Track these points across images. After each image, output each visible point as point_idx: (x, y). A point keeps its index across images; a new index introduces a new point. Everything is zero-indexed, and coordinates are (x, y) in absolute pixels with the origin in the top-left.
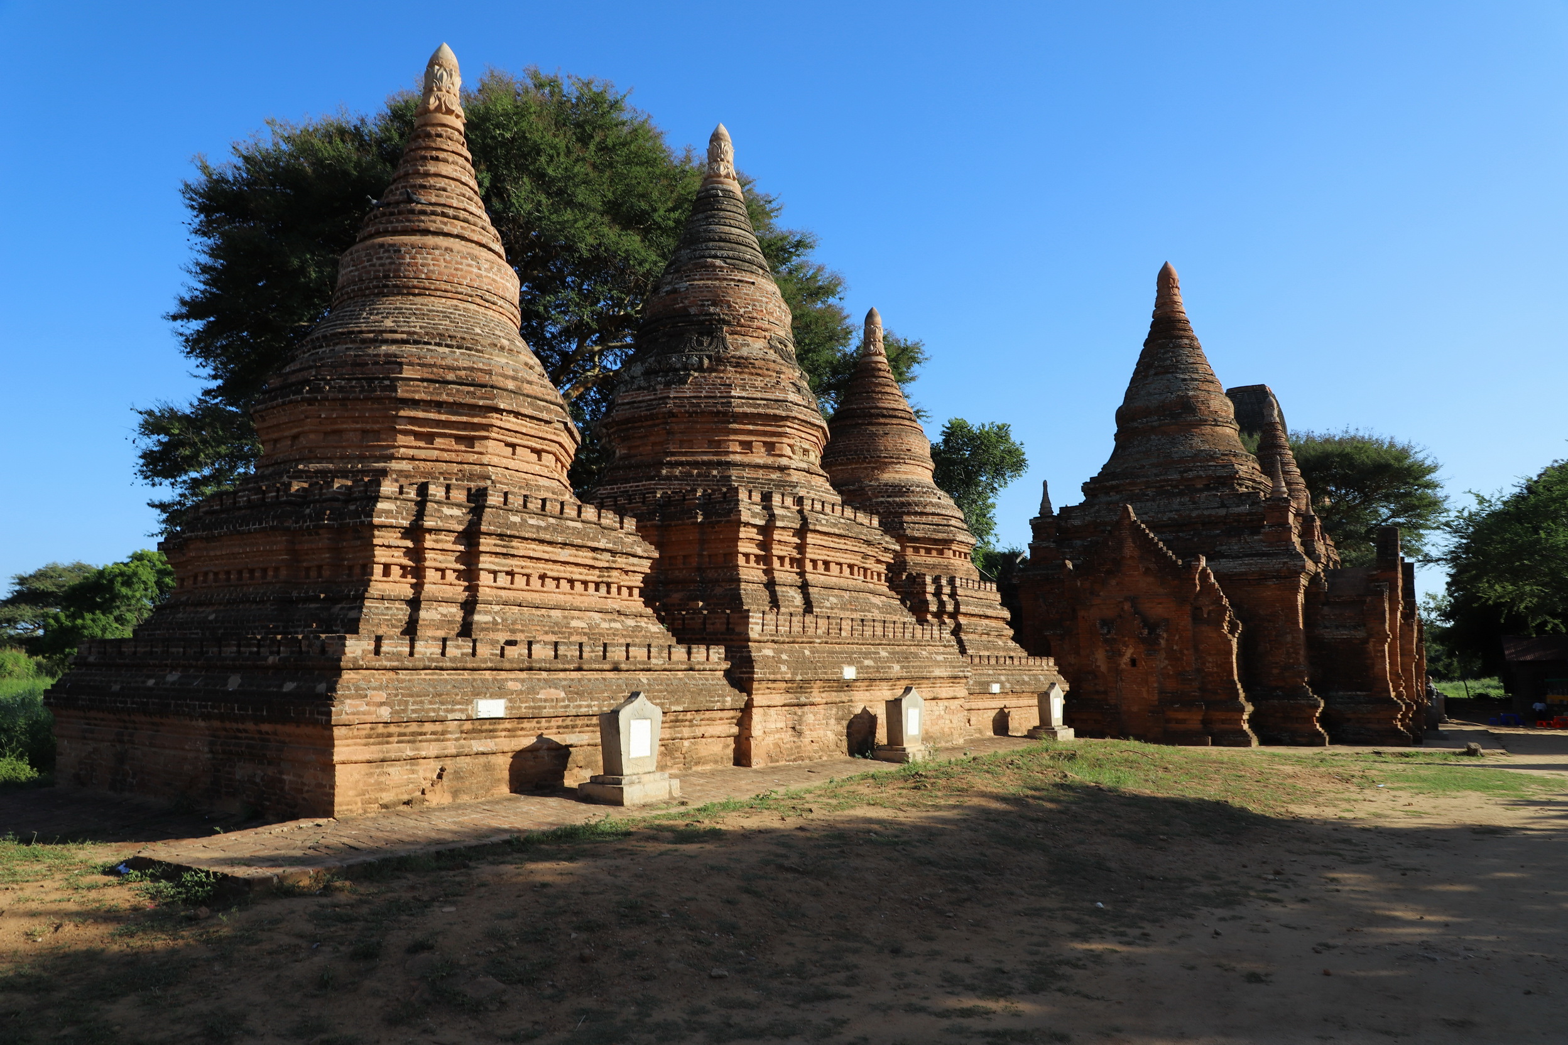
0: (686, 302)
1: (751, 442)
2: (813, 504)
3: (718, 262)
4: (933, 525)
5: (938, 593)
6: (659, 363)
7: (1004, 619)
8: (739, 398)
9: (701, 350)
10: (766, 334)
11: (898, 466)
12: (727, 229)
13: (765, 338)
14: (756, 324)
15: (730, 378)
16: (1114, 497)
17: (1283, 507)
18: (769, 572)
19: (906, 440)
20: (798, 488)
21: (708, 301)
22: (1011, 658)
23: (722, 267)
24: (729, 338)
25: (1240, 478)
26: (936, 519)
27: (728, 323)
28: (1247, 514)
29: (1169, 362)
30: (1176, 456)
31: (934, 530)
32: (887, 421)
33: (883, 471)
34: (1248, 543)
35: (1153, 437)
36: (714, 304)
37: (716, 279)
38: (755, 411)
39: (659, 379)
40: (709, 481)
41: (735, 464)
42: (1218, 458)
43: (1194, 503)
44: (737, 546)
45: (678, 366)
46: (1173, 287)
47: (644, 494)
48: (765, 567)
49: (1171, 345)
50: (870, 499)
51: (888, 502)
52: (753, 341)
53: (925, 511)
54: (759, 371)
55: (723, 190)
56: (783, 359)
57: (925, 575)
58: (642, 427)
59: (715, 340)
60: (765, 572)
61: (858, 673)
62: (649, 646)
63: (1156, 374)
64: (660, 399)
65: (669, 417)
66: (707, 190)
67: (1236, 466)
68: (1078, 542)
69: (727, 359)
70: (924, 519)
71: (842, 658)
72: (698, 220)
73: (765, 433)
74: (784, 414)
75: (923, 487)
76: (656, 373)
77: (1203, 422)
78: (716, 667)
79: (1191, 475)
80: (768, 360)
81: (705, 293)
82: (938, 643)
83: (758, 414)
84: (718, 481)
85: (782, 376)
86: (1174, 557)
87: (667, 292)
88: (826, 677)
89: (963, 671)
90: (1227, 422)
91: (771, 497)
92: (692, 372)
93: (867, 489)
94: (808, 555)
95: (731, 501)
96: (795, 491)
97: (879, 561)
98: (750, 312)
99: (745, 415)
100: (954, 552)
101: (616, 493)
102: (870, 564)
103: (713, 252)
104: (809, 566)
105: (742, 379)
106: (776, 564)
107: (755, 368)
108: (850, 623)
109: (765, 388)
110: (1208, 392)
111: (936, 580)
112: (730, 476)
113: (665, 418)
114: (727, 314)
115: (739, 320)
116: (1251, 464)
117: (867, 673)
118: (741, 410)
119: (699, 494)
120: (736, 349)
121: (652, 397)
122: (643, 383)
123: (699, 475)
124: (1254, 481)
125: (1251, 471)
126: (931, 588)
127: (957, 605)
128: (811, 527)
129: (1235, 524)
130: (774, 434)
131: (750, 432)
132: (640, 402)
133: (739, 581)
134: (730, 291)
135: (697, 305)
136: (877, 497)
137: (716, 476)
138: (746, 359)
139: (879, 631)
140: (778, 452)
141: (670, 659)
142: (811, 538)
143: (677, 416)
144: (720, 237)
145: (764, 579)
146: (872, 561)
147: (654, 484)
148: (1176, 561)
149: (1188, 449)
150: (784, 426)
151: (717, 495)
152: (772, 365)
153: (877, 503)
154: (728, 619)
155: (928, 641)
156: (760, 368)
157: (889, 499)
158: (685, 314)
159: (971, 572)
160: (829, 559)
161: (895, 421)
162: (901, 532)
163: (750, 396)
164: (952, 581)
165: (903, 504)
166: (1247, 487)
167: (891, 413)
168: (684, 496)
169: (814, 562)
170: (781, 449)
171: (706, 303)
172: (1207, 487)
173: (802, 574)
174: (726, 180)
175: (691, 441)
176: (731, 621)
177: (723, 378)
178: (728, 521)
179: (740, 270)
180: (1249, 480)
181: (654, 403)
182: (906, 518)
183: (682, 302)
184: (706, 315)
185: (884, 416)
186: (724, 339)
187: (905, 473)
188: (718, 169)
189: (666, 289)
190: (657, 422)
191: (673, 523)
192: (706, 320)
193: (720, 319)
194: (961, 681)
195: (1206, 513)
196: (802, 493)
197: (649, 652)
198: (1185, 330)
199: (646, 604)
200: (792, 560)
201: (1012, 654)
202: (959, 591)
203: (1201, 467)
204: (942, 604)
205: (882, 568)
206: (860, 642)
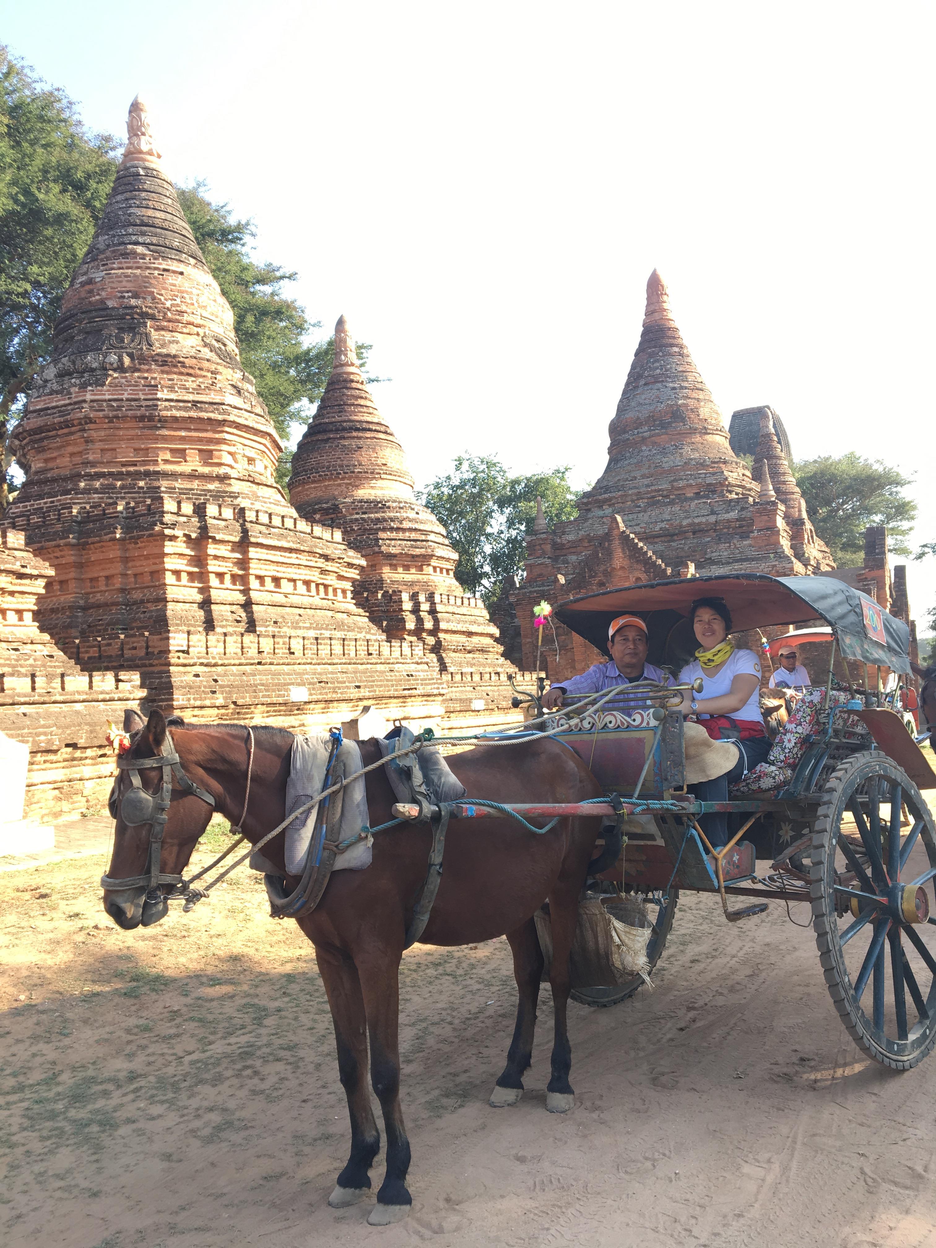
0: (104, 294)
1: (185, 450)
2: (257, 516)
3: (140, 249)
4: (410, 540)
5: (416, 610)
6: (74, 363)
7: (491, 636)
8: (167, 400)
9: (122, 348)
10: (199, 330)
11: (374, 481)
12: (150, 213)
13: (198, 334)
14: (186, 318)
15: (155, 378)
16: (608, 511)
17: (770, 511)
18: (205, 590)
19: (381, 454)
20: (239, 499)
21: (128, 292)
22: (498, 674)
23: (144, 255)
24: (154, 335)
25: (730, 485)
26: (413, 535)
27: (153, 318)
28: (737, 520)
29: (658, 371)
30: (666, 466)
31: (412, 546)
32: (360, 434)
33: (357, 487)
34: (738, 548)
35: (644, 448)
36: (136, 296)
37: (138, 268)
38: (186, 414)
39: (73, 380)
40: (134, 493)
41: (166, 475)
42: (708, 466)
43: (686, 511)
44: (164, 563)
45: (95, 365)
46: (662, 294)
47: (59, 510)
48: (200, 585)
49: (661, 354)
50: (345, 516)
51: (363, 519)
52: (184, 338)
53: (401, 526)
54: (191, 371)
55: (145, 168)
56: (221, 359)
57: (401, 592)
58: (57, 436)
59: (138, 337)
60: (201, 591)
61: (311, 694)
62: (33, 676)
63: (646, 384)
64: (75, 403)
65: (86, 423)
66: (127, 169)
67: (726, 473)
68: (573, 558)
69: (152, 357)
70: (401, 535)
71: (290, 679)
72: (117, 202)
73: (200, 440)
74: (220, 417)
75: (400, 502)
76: (69, 374)
77: (693, 431)
78: (128, 695)
79: (681, 484)
80: (201, 359)
81: (124, 284)
82: (408, 661)
83: (189, 417)
84: (144, 493)
85: (218, 377)
86: (663, 566)
87: (81, 283)
88: (269, 700)
89: (438, 688)
90: (717, 430)
91: (205, 508)
92: (111, 372)
93: (341, 506)
94: (251, 571)
95: (154, 513)
96: (236, 502)
97: (341, 578)
98: (178, 305)
99: (175, 419)
100: (435, 568)
101: (29, 511)
102: (331, 580)
103: (134, 238)
104: (254, 583)
105: (170, 380)
106: (214, 581)
107: (184, 367)
108: (301, 641)
109: (198, 390)
110: (698, 400)
111: (414, 597)
112: (159, 487)
113: (80, 424)
114: (150, 308)
115: (165, 314)
116: (741, 471)
117: (321, 694)
118: (169, 413)
119: (120, 508)
120: (163, 346)
121: (67, 402)
122: (55, 387)
123: (123, 487)
124: (743, 487)
125: (741, 477)
126: (407, 605)
127: (436, 621)
128: (253, 540)
129: (725, 530)
130: (210, 441)
131: (183, 439)
132: (53, 408)
133: (165, 600)
134: (153, 281)
135: (115, 297)
136: (352, 514)
137: (142, 488)
138: (175, 356)
139: (338, 648)
140: (216, 461)
141: (63, 689)
142: (253, 552)
143: (95, 422)
144: (142, 220)
145: (199, 598)
146: (333, 577)
147: (71, 499)
148: (665, 570)
149: (678, 458)
150: (223, 432)
151: (141, 508)
152: (206, 365)
153: (352, 521)
154: (147, 642)
155: (397, 658)
156: (191, 367)
157: (363, 516)
158: (102, 308)
159: (453, 588)
160: (279, 575)
161: (368, 434)
162: (376, 549)
163: (180, 398)
164: (431, 598)
165: (378, 521)
166: (737, 494)
167: (365, 425)
168: (104, 510)
169: (261, 579)
170: (220, 457)
171: (126, 295)
172: (697, 495)
173: (246, 592)
174: (148, 157)
175: (114, 450)
176: (150, 644)
177: (147, 378)
178: (151, 535)
179: (164, 258)
180: (739, 486)
181: (69, 408)
182: (381, 535)
183: (98, 294)
184: (126, 308)
185: (357, 430)
186: (147, 335)
187: (382, 488)
188: (139, 144)
189: (80, 280)
190: (73, 429)
191: (90, 540)
192: (127, 314)
193: (142, 312)
194: (436, 698)
195: (696, 521)
196: (243, 503)
197: (33, 682)
198: (674, 338)
199: (42, 629)
200: (234, 577)
201: (499, 670)
202: (439, 608)
203: (691, 475)
204: (420, 621)
205: (348, 586)
206: (314, 662)
